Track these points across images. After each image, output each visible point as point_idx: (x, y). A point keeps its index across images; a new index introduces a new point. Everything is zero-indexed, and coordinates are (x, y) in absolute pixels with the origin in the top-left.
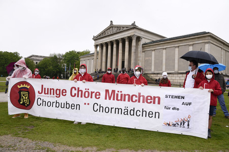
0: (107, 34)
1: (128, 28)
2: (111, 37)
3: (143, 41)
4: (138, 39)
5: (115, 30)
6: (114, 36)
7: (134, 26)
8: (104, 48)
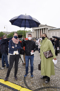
7: (46, 25)
8: (36, 31)
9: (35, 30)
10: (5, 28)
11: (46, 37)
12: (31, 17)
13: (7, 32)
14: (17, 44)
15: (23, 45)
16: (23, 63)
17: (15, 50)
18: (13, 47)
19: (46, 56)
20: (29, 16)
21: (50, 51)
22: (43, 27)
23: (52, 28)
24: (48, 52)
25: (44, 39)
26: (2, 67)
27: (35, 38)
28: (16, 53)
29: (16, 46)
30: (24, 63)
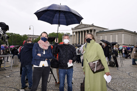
0: (79, 28)
1: (90, 26)
2: (81, 29)
3: (97, 31)
4: (95, 30)
5: (83, 26)
6: (83, 29)
7: (93, 26)
8: (78, 34)
9: (76, 32)
10: (30, 29)
11: (93, 38)
12: (69, 8)
13: (33, 35)
14: (45, 50)
15: (56, 52)
16: (56, 82)
17: (43, 59)
18: (39, 55)
19: (93, 69)
20: (66, 6)
21: (100, 61)
22: (89, 29)
23: (102, 30)
24: (96, 62)
25: (89, 42)
26: (22, 88)
27: (76, 44)
28: (44, 64)
29: (44, 53)
30: (58, 82)
